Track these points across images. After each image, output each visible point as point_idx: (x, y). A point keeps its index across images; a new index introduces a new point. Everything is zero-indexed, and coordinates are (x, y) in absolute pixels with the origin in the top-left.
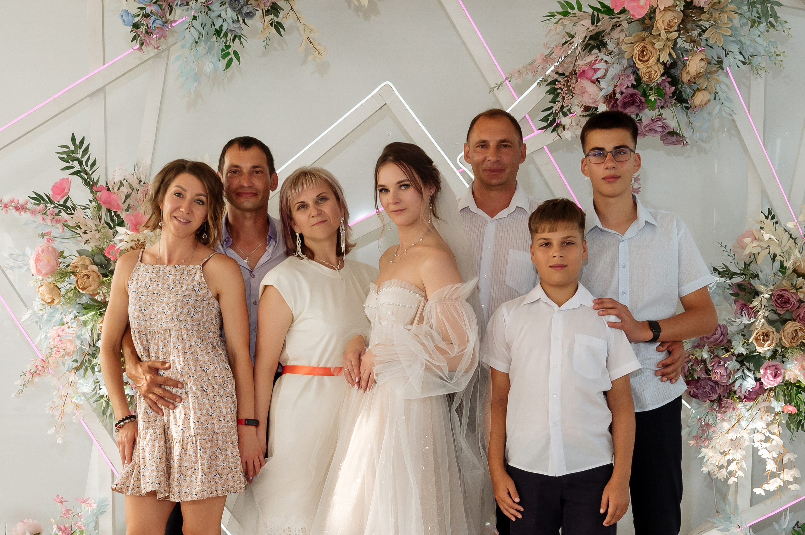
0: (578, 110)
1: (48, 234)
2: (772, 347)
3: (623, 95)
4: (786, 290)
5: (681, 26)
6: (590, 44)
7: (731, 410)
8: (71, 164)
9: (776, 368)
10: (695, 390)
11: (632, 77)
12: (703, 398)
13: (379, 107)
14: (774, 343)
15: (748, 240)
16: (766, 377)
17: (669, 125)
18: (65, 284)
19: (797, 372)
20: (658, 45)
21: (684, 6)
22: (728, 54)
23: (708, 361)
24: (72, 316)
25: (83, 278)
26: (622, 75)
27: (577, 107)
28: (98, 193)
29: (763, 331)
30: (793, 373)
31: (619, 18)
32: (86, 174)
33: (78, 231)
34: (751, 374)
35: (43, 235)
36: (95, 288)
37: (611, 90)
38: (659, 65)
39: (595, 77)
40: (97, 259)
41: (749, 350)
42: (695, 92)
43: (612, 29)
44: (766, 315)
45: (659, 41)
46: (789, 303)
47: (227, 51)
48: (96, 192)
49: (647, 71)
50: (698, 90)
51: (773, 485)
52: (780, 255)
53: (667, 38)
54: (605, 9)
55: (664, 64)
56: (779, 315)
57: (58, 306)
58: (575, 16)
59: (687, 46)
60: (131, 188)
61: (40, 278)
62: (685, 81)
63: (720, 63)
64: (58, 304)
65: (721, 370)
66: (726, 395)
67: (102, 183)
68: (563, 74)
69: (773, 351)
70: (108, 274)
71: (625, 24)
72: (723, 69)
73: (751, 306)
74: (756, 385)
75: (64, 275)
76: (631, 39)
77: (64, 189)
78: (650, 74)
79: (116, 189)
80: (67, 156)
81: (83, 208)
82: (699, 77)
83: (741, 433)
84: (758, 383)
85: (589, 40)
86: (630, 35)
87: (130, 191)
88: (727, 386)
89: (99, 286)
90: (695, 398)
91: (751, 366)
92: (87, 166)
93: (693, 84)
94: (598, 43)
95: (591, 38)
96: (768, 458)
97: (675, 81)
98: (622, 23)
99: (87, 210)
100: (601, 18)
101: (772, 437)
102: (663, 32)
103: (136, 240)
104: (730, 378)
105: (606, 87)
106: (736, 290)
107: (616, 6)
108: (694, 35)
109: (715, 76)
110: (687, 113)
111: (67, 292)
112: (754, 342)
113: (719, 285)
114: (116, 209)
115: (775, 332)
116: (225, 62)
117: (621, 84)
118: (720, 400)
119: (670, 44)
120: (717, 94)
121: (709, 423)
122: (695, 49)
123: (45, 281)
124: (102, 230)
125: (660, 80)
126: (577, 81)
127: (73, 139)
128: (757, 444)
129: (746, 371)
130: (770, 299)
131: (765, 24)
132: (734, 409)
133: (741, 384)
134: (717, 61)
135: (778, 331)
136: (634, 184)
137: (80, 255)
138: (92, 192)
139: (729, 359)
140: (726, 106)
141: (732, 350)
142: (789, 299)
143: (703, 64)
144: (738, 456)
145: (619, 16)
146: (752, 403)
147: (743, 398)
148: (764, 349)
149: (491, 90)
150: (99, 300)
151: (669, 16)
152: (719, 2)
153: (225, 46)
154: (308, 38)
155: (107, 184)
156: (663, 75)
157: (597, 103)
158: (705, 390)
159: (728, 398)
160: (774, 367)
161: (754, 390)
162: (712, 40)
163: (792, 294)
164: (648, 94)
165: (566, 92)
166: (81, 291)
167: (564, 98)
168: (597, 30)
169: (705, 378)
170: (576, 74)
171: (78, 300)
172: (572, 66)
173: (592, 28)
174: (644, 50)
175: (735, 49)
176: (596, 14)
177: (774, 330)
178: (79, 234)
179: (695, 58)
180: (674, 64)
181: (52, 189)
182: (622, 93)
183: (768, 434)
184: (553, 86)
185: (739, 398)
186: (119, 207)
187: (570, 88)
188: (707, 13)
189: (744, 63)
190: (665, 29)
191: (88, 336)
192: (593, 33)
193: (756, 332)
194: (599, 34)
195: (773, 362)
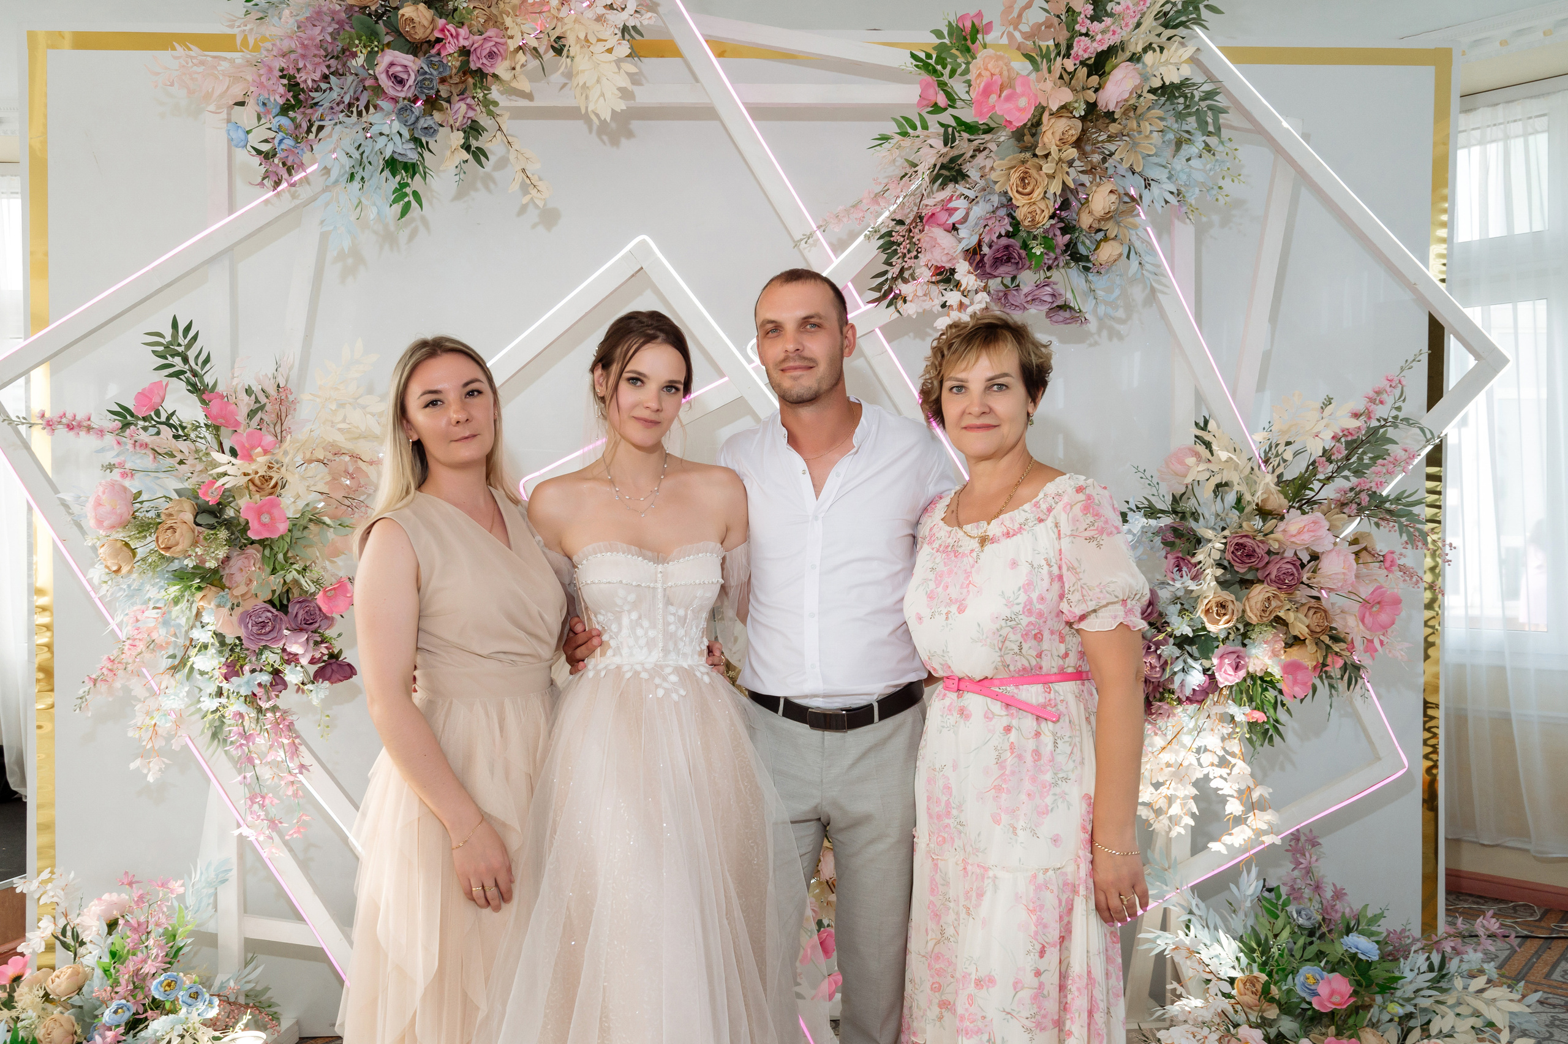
0: (925, 274)
1: (121, 465)
2: (1230, 624)
3: (994, 248)
4: (1246, 536)
6: (942, 175)
7: (1165, 718)
8: (169, 360)
9: (1237, 656)
11: (1006, 222)
13: (632, 273)
14: (1234, 618)
16: (1222, 669)
17: (1060, 294)
19: (1269, 662)
20: (1047, 170)
21: (1084, 110)
22: (1149, 184)
25: (166, 532)
26: (990, 218)
27: (923, 269)
29: (1217, 600)
30: (1262, 662)
32: (195, 376)
34: (1196, 665)
35: (111, 468)
36: (185, 548)
37: (974, 240)
38: (1047, 200)
39: (950, 223)
40: (202, 502)
41: (1196, 629)
42: (1099, 243)
43: (973, 155)
44: (1217, 575)
45: (1047, 163)
46: (1254, 557)
47: (403, 192)
49: (1029, 210)
50: (1106, 239)
51: (1239, 837)
52: (1236, 484)
53: (1060, 159)
54: (964, 127)
55: (1054, 199)
56: (1238, 575)
57: (135, 575)
58: (918, 138)
61: (102, 532)
62: (1084, 228)
64: (129, 573)
65: (1152, 661)
66: (1159, 697)
68: (903, 222)
69: (1233, 631)
70: (216, 525)
71: (992, 148)
73: (1194, 560)
74: (1206, 681)
75: (145, 527)
76: (1004, 164)
77: (154, 397)
78: (1034, 215)
80: (165, 348)
82: (1106, 220)
83: (1182, 754)
84: (1208, 677)
85: (940, 169)
86: (1002, 159)
88: (1161, 683)
89: (191, 545)
91: (1197, 653)
92: (197, 364)
93: (1096, 232)
94: (955, 173)
95: (943, 167)
96: (1227, 794)
97: (1068, 228)
98: (989, 146)
100: (957, 138)
101: (1233, 760)
102: (1053, 150)
104: (1165, 671)
105: (968, 237)
106: (1170, 537)
108: (1095, 161)
109: (1129, 217)
110: (1086, 276)
112: (1202, 616)
113: (1143, 530)
114: (234, 427)
115: (1235, 602)
116: (398, 208)
117: (990, 231)
120: (1131, 247)
122: (1099, 180)
123: (109, 538)
124: (204, 459)
125: (1047, 226)
126: (923, 231)
127: (175, 325)
128: (1206, 772)
129: (1190, 661)
130: (1224, 550)
132: (1170, 718)
133: (1183, 681)
135: (1239, 600)
137: (179, 497)
138: (203, 403)
139: (1164, 642)
140: (1147, 263)
141: (1169, 629)
142: (1253, 550)
143: (1113, 198)
146: (1197, 708)
147: (1184, 700)
148: (1217, 628)
149: (796, 244)
150: (192, 565)
151: (1062, 125)
152: (1137, 105)
153: (400, 184)
154: (523, 171)
156: (1052, 217)
157: (956, 262)
159: (1161, 700)
160: (1235, 656)
161: (1201, 688)
162: (1126, 164)
163: (1258, 543)
164: (1031, 246)
165: (908, 247)
166: (162, 552)
167: (904, 257)
168: (952, 154)
170: (921, 220)
171: (164, 567)
172: (915, 209)
173: (944, 150)
174: (1026, 178)
175: (1159, 175)
176: (949, 131)
177: (1232, 597)
178: (173, 465)
179: (1101, 189)
180: (1068, 204)
182: (991, 245)
183: (1223, 755)
184: (887, 239)
185: (1179, 700)
186: (238, 424)
187: (914, 241)
188: (1118, 122)
190: (1056, 146)
191: (183, 621)
192: (945, 160)
193: (1206, 601)
194: (953, 160)
195: (1230, 647)
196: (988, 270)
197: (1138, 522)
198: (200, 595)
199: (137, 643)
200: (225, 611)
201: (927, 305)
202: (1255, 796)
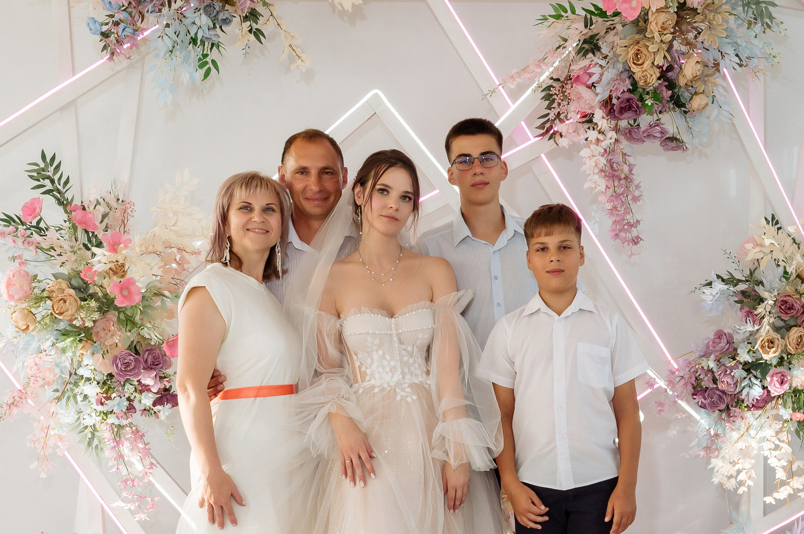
0: (574, 117)
1: (20, 257)
2: (777, 354)
3: (620, 100)
4: (789, 296)
5: (677, 28)
6: (585, 48)
7: (740, 419)
8: (42, 182)
9: (782, 375)
10: (703, 400)
11: (628, 82)
12: (711, 408)
13: (369, 117)
14: (780, 350)
15: (749, 246)
16: (773, 384)
17: (667, 130)
18: (40, 309)
20: (653, 48)
21: (677, 7)
22: (724, 56)
23: (715, 370)
24: (49, 343)
25: (59, 302)
26: (617, 79)
27: (573, 113)
28: (73, 212)
29: (768, 338)
30: (799, 380)
31: (613, 21)
32: (59, 193)
33: (52, 253)
34: (757, 382)
35: (14, 259)
36: (73, 313)
37: (606, 95)
38: (655, 68)
39: (590, 82)
40: (74, 282)
41: (756, 358)
42: (693, 95)
43: (606, 32)
44: (771, 322)
45: (653, 43)
46: (793, 309)
47: (204, 60)
48: (71, 211)
49: (642, 75)
50: (696, 93)
51: (783, 493)
52: (783, 261)
53: (662, 41)
54: (599, 12)
55: (659, 67)
56: (785, 321)
57: (34, 333)
58: (568, 19)
59: (684, 48)
60: (108, 207)
61: (13, 303)
62: (681, 85)
63: (717, 65)
64: (33, 330)
65: (727, 379)
66: (734, 404)
67: (77, 202)
68: (558, 80)
69: (779, 358)
70: (87, 298)
71: (619, 27)
72: (719, 71)
73: (756, 313)
74: (764, 394)
75: (39, 299)
76: (625, 42)
77: (35, 209)
78: (646, 77)
79: (92, 208)
80: (38, 174)
81: (57, 229)
82: (695, 81)
83: (749, 442)
84: (765, 390)
85: (583, 44)
86: (625, 38)
87: (108, 210)
88: (735, 395)
89: (77, 311)
90: (703, 408)
91: (758, 374)
92: (60, 185)
93: (691, 88)
94: (593, 47)
95: (585, 42)
96: (777, 466)
97: (671, 85)
98: (616, 26)
99: (62, 231)
100: (594, 21)
101: (781, 444)
102: (656, 35)
103: (115, 261)
104: (737, 387)
105: (602, 92)
106: (740, 297)
107: (608, 8)
108: (689, 37)
109: (712, 79)
110: (686, 118)
111: (43, 318)
112: (759, 349)
113: (723, 293)
114: (93, 229)
115: (780, 339)
116: (202, 71)
117: (617, 88)
118: (728, 408)
119: (665, 47)
120: (714, 98)
121: (718, 433)
122: (691, 51)
123: (18, 307)
124: (78, 251)
125: (657, 84)
126: (572, 87)
127: (43, 157)
128: (766, 453)
129: (753, 379)
130: (775, 304)
131: (760, 24)
132: (743, 419)
133: (748, 393)
134: (714, 64)
135: (783, 338)
136: (636, 190)
137: (56, 279)
138: (66, 212)
139: (735, 367)
140: (724, 110)
141: (738, 358)
142: (793, 305)
143: (699, 66)
144: (747, 466)
145: (613, 18)
146: (760, 412)
147: (751, 406)
148: (771, 356)
149: (485, 97)
150: (78, 325)
151: (663, 17)
152: (713, 3)
153: (202, 55)
154: (290, 46)
155: (82, 202)
156: (659, 79)
157: (594, 109)
158: (713, 400)
159: (736, 407)
160: (781, 374)
161: (761, 398)
162: (708, 43)
163: (796, 300)
164: (645, 99)
165: (562, 98)
166: (57, 316)
167: (559, 104)
168: (590, 34)
169: (713, 388)
170: (571, 79)
171: (55, 326)
172: (566, 71)
173: (585, 31)
174: (639, 54)
175: (730, 50)
176: (589, 16)
177: (779, 336)
178: (54, 256)
179: (690, 60)
180: (670, 68)
181: (22, 210)
182: (618, 98)
183: (777, 442)
184: (548, 92)
185: (747, 406)
186: (96, 227)
187: (566, 94)
188: (701, 14)
189: (741, 65)
190: (659, 31)
191: (67, 364)
192: (587, 37)
193: (761, 339)
194: (592, 37)
195: (779, 369)
196: (617, 115)
197: (719, 286)
198: (81, 345)
199: (39, 379)
200: (99, 356)
201: (576, 139)
202: (795, 467)
